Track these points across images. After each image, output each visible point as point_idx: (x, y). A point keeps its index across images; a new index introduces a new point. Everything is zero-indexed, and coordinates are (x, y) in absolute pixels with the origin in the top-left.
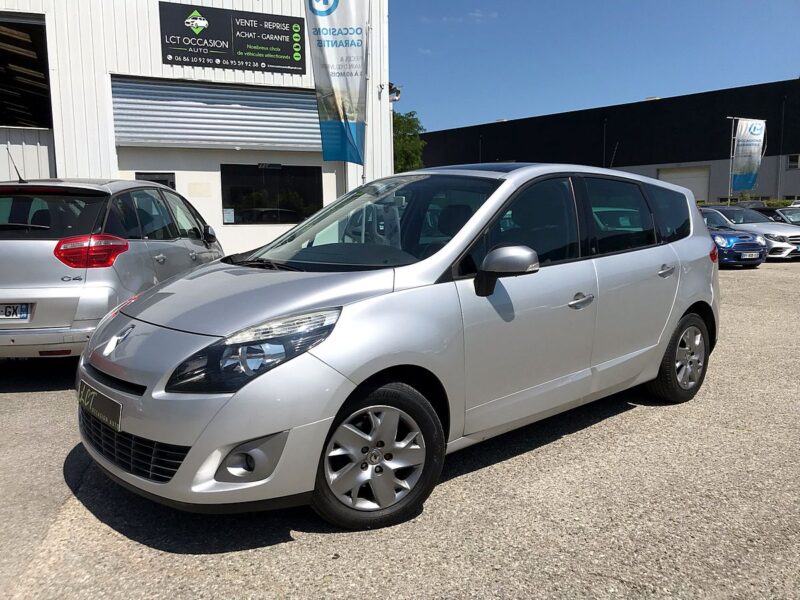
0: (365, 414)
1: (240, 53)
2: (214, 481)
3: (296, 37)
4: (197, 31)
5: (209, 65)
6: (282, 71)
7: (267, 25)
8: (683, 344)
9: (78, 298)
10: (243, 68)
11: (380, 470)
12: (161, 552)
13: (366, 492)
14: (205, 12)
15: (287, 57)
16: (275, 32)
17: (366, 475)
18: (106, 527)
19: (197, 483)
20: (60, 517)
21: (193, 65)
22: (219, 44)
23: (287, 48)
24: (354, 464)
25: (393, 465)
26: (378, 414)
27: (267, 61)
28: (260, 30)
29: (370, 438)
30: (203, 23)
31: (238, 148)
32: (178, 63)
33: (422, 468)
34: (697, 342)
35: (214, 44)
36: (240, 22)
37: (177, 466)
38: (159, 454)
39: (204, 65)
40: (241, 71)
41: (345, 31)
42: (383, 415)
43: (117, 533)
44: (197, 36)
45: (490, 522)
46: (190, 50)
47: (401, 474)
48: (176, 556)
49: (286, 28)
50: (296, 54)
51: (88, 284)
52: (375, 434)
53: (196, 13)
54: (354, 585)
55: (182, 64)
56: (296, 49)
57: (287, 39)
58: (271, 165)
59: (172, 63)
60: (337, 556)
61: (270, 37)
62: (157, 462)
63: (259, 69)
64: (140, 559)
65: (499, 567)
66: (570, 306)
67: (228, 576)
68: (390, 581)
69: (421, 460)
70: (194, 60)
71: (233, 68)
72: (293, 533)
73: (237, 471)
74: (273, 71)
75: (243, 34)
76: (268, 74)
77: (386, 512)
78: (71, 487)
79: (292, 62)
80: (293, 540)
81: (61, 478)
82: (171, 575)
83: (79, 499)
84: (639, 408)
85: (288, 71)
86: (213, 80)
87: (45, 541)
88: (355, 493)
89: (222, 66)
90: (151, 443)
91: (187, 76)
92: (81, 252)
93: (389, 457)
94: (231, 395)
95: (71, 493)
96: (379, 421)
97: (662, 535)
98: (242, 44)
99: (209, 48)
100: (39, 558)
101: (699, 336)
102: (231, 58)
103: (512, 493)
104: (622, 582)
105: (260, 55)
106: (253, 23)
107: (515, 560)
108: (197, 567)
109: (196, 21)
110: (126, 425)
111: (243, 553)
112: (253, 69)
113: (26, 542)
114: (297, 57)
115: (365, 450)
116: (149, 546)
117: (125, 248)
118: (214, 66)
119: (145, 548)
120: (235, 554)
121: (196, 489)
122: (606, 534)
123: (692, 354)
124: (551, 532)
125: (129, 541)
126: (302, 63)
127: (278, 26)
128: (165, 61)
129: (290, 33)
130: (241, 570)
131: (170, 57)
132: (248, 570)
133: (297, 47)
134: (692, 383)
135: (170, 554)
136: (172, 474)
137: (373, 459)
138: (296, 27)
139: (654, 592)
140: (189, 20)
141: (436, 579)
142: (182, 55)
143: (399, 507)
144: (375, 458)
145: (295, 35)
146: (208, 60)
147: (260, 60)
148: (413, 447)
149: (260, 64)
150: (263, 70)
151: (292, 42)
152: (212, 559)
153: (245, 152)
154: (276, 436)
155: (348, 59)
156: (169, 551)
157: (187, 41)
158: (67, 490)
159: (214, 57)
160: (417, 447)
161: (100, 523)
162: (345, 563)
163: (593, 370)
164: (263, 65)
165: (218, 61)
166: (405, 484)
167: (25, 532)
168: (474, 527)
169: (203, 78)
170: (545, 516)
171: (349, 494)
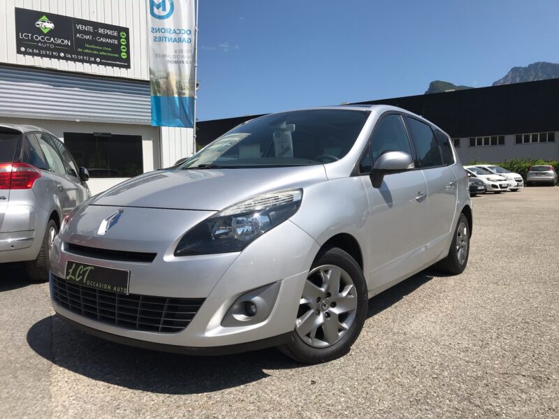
0: (318, 272)
1: (80, 50)
2: (221, 328)
3: (123, 41)
4: (45, 31)
5: (55, 57)
6: (113, 65)
7: (101, 31)
8: (459, 235)
9: (4, 214)
10: (83, 61)
11: (328, 315)
12: (167, 395)
13: (320, 333)
14: (52, 17)
15: (116, 55)
16: (107, 36)
17: (320, 319)
18: (101, 383)
19: (209, 330)
20: (53, 381)
21: (42, 56)
22: (63, 42)
23: (116, 49)
24: (312, 311)
25: (336, 311)
26: (326, 272)
27: (102, 57)
28: (95, 34)
29: (323, 289)
30: (51, 26)
31: (78, 121)
32: (29, 54)
33: (355, 312)
34: (465, 233)
35: (59, 41)
36: (79, 27)
37: (192, 317)
38: (169, 308)
39: (51, 57)
40: (81, 63)
41: (179, 32)
42: (330, 272)
43: (116, 386)
44: (45, 35)
45: (404, 349)
46: (40, 44)
47: (342, 317)
48: (184, 397)
49: (115, 34)
50: (123, 54)
51: (11, 202)
52: (325, 286)
53: (44, 18)
54: (343, 399)
55: (33, 54)
56: (123, 50)
57: (116, 42)
58: (103, 134)
59: (25, 53)
60: (313, 382)
61: (104, 40)
62: (167, 315)
63: (95, 62)
64: (152, 402)
65: (436, 376)
66: (417, 200)
67: (239, 405)
68: (367, 393)
69: (354, 306)
70: (43, 52)
71: (75, 60)
72: (265, 371)
73: (240, 317)
74: (106, 64)
75: (82, 36)
76: (101, 67)
77: (334, 348)
78: (47, 358)
79: (120, 59)
80: (269, 375)
81: (33, 353)
82: (190, 409)
83: (60, 366)
84: (435, 278)
85: (117, 65)
86: (59, 68)
87: (53, 400)
88: (313, 334)
89: (65, 58)
90: (163, 299)
91: (37, 65)
92: (4, 176)
93: (334, 305)
94: (239, 253)
95: (51, 363)
96: (328, 276)
97: (521, 346)
98: (81, 43)
99: (55, 45)
100: (57, 412)
101: (465, 229)
102: (73, 53)
103: (401, 331)
104: (524, 376)
105: (95, 52)
106: (91, 29)
107: (443, 371)
108: (207, 402)
109: (44, 24)
110: (135, 288)
111: (238, 388)
112: (91, 62)
113: (35, 402)
114: (124, 56)
115: (319, 299)
116: (152, 391)
117: (36, 176)
118: (59, 58)
119: (150, 394)
120: (232, 389)
121: (209, 334)
122: (486, 349)
123: (462, 241)
124: (450, 352)
125: (132, 390)
126: (128, 60)
127: (109, 32)
128: (19, 52)
129: (119, 38)
130: (245, 399)
131: (23, 49)
132: (251, 399)
133: (124, 48)
134: (463, 261)
135: (176, 396)
136: (186, 324)
137: (324, 307)
138: (123, 34)
139: (548, 379)
140: (39, 23)
141: (399, 389)
142: (33, 47)
143: (341, 343)
144: (325, 305)
145: (122, 40)
146: (54, 53)
147: (96, 56)
148: (350, 296)
149: (95, 59)
150: (98, 64)
151: (120, 45)
152: (216, 395)
153: (83, 123)
154: (273, 286)
155: (181, 51)
156: (174, 393)
157: (37, 38)
158: (45, 361)
159: (59, 51)
160: (352, 296)
161: (94, 381)
162: (323, 385)
163: (426, 247)
164: (98, 60)
165: (62, 55)
166: (345, 325)
167: (28, 394)
168: (395, 354)
169: (50, 67)
170: (437, 343)
171: (308, 335)
